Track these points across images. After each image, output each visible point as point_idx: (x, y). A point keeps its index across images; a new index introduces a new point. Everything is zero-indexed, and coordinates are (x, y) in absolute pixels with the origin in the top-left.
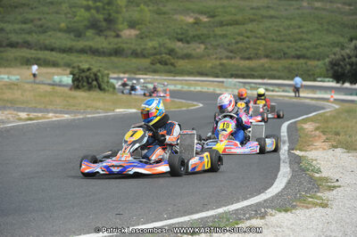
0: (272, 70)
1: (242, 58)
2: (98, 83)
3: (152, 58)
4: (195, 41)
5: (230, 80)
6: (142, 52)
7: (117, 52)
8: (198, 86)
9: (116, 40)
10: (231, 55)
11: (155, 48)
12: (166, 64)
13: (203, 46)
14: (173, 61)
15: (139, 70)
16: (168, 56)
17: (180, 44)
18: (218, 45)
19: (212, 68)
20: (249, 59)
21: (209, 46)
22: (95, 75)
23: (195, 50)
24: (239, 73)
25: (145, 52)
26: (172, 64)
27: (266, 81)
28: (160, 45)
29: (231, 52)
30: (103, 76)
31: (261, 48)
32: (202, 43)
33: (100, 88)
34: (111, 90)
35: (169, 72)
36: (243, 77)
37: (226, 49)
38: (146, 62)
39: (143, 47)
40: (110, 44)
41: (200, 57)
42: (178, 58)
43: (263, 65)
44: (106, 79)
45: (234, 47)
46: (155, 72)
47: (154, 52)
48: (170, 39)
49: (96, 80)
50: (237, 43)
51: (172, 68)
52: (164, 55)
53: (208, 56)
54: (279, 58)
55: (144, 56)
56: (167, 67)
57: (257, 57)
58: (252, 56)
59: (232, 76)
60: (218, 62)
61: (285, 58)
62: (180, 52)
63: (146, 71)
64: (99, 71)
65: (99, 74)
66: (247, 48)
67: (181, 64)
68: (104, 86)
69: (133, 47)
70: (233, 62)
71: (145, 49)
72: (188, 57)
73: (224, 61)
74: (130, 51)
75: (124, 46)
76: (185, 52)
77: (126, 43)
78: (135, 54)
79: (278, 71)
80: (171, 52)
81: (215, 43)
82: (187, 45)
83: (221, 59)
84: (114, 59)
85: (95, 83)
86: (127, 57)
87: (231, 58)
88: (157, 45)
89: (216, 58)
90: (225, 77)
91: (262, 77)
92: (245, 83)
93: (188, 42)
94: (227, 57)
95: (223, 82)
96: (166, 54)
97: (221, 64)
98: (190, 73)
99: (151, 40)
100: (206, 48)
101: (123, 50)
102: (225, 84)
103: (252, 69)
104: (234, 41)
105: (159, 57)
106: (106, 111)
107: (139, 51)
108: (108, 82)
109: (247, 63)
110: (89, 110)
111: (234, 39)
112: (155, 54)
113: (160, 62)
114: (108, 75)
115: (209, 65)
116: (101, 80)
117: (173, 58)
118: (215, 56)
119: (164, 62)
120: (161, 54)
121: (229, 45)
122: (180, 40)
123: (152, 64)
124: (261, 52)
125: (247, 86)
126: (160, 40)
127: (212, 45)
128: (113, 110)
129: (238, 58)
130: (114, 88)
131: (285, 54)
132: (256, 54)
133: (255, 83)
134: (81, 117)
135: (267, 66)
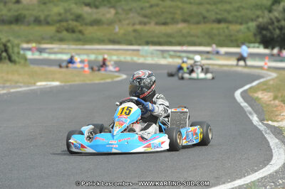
0: (192, 36)
1: (157, 24)
2: (8, 54)
3: (58, 25)
4: (105, 5)
5: (146, 48)
6: (45, 19)
7: (17, 20)
8: (114, 55)
9: (17, 6)
10: (145, 20)
11: (60, 14)
12: (73, 31)
13: (113, 11)
14: (80, 28)
15: (43, 39)
16: (75, 23)
17: (87, 9)
18: (131, 10)
19: (125, 35)
20: (165, 24)
21: (120, 11)
22: (5, 45)
23: (103, 15)
24: (156, 39)
25: (49, 19)
26: (80, 32)
27: (185, 48)
28: (66, 11)
29: (145, 16)
30: (13, 46)
31: (179, 12)
32: (114, 7)
33: (10, 59)
34: (22, 61)
35: (78, 41)
36: (160, 44)
37: (139, 14)
38: (50, 30)
39: (46, 13)
40: (9, 10)
41: (111, 23)
42: (86, 24)
43: (180, 31)
44: (16, 50)
45: (148, 11)
46: (61, 40)
47: (59, 18)
48: (76, 4)
49: (6, 51)
50: (151, 6)
51: (80, 36)
52: (70, 22)
53: (120, 21)
54: (198, 23)
55: (48, 23)
56: (74, 35)
57: (174, 21)
58: (168, 20)
59: (147, 43)
60: (130, 28)
61: (205, 23)
62: (89, 19)
63: (52, 40)
64: (9, 41)
65: (9, 44)
66: (163, 12)
67: (89, 31)
68: (14, 57)
69: (35, 13)
70: (147, 28)
71: (48, 16)
72: (97, 22)
73: (138, 27)
74: (32, 19)
75: (26, 12)
76: (95, 17)
77: (28, 9)
78: (38, 21)
79: (198, 37)
80: (78, 18)
81: (127, 7)
82: (95, 10)
83: (134, 24)
84: (15, 27)
85: (4, 54)
86: (29, 24)
87: (145, 24)
88: (62, 11)
89: (128, 24)
90: (139, 45)
91: (180, 44)
92: (163, 51)
93: (97, 7)
94: (141, 23)
95: (138, 50)
96: (73, 20)
97: (135, 31)
98: (101, 42)
99: (56, 5)
100: (117, 13)
101: (25, 17)
102: (141, 53)
103: (169, 35)
104: (147, 5)
105: (65, 24)
106: (28, 84)
107: (42, 18)
108: (18, 53)
109: (163, 29)
110: (8, 84)
111: (148, 2)
112: (60, 21)
113: (67, 30)
114: (18, 45)
115: (122, 31)
116: (10, 51)
117: (82, 25)
118: (127, 22)
119: (71, 30)
120: (67, 21)
121: (142, 9)
122: (88, 5)
123: (58, 31)
124: (178, 17)
125: (166, 55)
126: (66, 5)
127: (123, 10)
128: (34, 84)
129: (153, 23)
130: (26, 59)
131: (205, 18)
132: (173, 19)
133: (175, 51)
134: (5, 91)
135: (185, 31)
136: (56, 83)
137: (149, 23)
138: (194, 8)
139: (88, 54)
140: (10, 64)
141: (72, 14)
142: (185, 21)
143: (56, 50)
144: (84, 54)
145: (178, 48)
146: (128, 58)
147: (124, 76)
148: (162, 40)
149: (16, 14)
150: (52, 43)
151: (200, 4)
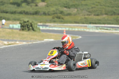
1: (94, 15)
3: (53, 15)
4: (73, 7)
5: (90, 25)
6: (48, 13)
7: (36, 13)
8: (76, 28)
9: (36, 7)
10: (90, 13)
11: (54, 11)
12: (59, 18)
13: (76, 10)
14: (62, 17)
15: (47, 21)
16: (60, 15)
17: (65, 9)
18: (83, 9)
19: (81, 20)
20: (98, 15)
21: (79, 10)
22: (31, 24)
24: (94, 22)
25: (50, 13)
26: (62, 18)
27: (106, 25)
28: (57, 9)
29: (90, 12)
30: (34, 24)
31: (104, 10)
32: (76, 8)
33: (33, 29)
34: (38, 30)
35: (61, 22)
36: (96, 23)
37: (87, 11)
38: (50, 17)
39: (48, 10)
40: (33, 9)
41: (75, 15)
42: (65, 15)
43: (104, 18)
44: (36, 26)
45: (91, 10)
46: (54, 22)
48: (61, 6)
49: (31, 26)
50: (92, 8)
51: (62, 20)
52: (58, 14)
53: (79, 14)
54: (112, 15)
55: (49, 15)
56: (60, 20)
57: (102, 14)
58: (99, 14)
59: (90, 23)
60: (83, 17)
61: (114, 15)
62: (66, 13)
63: (51, 21)
64: (33, 22)
65: (33, 23)
66: (97, 10)
68: (35, 29)
69: (44, 10)
70: (90, 17)
71: (49, 12)
72: (69, 14)
73: (86, 16)
74: (42, 13)
76: (68, 12)
77: (41, 9)
78: (45, 14)
79: (112, 21)
80: (62, 12)
81: (82, 8)
83: (85, 15)
84: (35, 16)
85: (31, 27)
86: (41, 15)
87: (89, 15)
89: (82, 15)
90: (87, 24)
91: (104, 24)
92: (97, 27)
93: (69, 8)
94: (88, 15)
95: (86, 26)
96: (59, 13)
97: (85, 18)
98: (71, 22)
99: (52, 7)
100: (78, 11)
101: (39, 12)
102: (88, 27)
103: (99, 20)
104: (90, 7)
105: (56, 15)
106: (40, 40)
107: (47, 12)
108: (37, 27)
109: (97, 17)
110: (32, 40)
111: (91, 6)
112: (54, 14)
113: (57, 17)
114: (36, 24)
115: (80, 18)
116: (33, 26)
117: (63, 15)
118: (82, 14)
119: (59, 17)
120: (57, 14)
121: (88, 9)
122: (66, 7)
123: (53, 18)
124: (103, 12)
125: (98, 28)
126: (56, 7)
127: (80, 9)
128: (43, 40)
129: (93, 15)
130: (40, 30)
131: (114, 13)
132: (101, 13)
133: (102, 27)
134: (31, 43)
135: (106, 18)
136: (52, 40)
137: (91, 15)
138: (110, 9)
139: (65, 28)
140: (33, 32)
141: (59, 11)
142: (106, 14)
143: (52, 26)
144: (64, 28)
145: (103, 25)
146: (82, 30)
147: (80, 37)
148: (97, 22)
149: (36, 10)
150: (50, 23)
151: (113, 7)
